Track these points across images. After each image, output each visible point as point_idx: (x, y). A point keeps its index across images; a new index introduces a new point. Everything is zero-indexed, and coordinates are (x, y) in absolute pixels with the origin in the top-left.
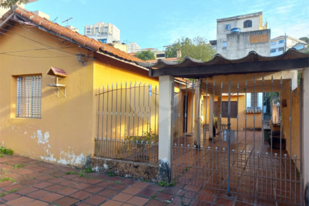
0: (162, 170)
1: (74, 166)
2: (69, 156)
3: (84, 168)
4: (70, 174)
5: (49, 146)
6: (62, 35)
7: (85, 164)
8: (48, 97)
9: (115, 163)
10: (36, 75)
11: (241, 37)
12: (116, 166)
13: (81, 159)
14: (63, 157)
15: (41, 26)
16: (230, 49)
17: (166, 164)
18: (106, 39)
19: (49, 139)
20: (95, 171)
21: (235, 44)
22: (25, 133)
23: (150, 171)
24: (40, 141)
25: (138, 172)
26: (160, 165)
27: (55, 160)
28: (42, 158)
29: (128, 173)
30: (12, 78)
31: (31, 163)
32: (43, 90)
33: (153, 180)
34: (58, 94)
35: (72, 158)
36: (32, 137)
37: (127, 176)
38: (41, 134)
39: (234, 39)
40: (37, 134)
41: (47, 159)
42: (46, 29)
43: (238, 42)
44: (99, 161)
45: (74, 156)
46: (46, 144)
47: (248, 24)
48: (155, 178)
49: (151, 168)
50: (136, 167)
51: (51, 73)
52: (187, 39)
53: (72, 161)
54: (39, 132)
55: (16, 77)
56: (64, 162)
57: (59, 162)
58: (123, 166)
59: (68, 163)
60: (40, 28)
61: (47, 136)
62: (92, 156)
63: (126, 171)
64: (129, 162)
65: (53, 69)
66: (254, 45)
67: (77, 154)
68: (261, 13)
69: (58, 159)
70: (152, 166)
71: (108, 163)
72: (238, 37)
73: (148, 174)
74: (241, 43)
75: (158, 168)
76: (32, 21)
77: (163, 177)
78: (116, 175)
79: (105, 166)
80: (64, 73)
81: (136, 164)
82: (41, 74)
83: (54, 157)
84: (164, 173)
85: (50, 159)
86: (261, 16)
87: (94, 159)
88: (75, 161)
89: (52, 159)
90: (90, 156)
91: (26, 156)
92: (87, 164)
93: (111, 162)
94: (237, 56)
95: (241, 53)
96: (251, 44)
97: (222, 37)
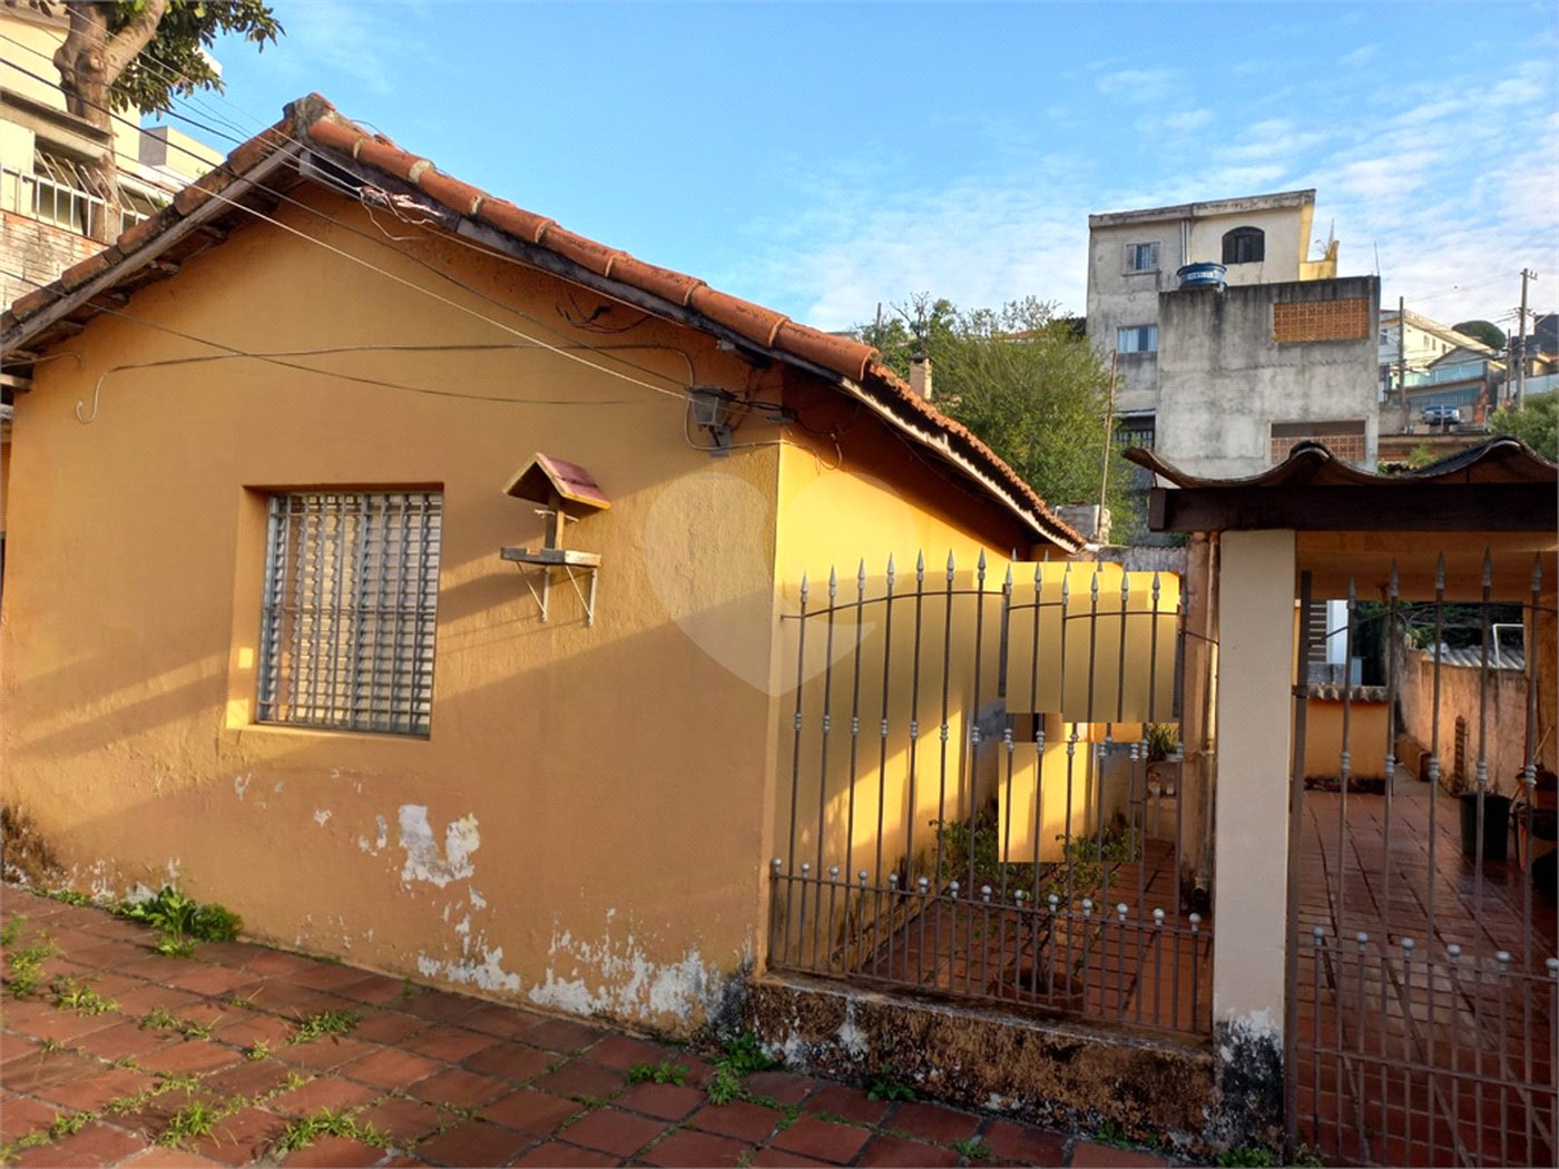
0: (1236, 1081)
1: (638, 1025)
2: (610, 965)
3: (705, 1039)
4: (648, 1078)
5: (478, 901)
6: (615, 277)
7: (710, 1015)
8: (479, 620)
9: (914, 1024)
10: (407, 489)
11: (1233, 309)
12: (924, 1040)
13: (683, 986)
14: (566, 967)
15: (477, 220)
16: (1177, 366)
17: (1266, 1048)
19: (472, 858)
20: (779, 1064)
21: (1200, 345)
22: (322, 818)
23: (1153, 1084)
24: (415, 871)
25: (1072, 1085)
26: (1226, 1054)
27: (513, 983)
28: (427, 967)
29: (1004, 1087)
30: (244, 500)
31: (377, 998)
32: (448, 581)
33: (1177, 1138)
34: (548, 601)
35: (628, 975)
36: (364, 845)
37: (995, 1102)
38: (425, 830)
39: (1200, 319)
40: (395, 829)
41: (459, 974)
42: (508, 236)
43: (1217, 332)
44: (805, 1008)
45: (639, 966)
46: (458, 890)
47: (1245, 245)
48: (1194, 1128)
49: (1161, 1065)
50: (1064, 1055)
51: (535, 486)
52: (941, 307)
53: (630, 993)
54: (414, 817)
55: (261, 494)
56: (574, 997)
57: (536, 995)
58: (968, 1041)
59: (598, 1005)
60: (466, 229)
61: (464, 839)
62: (759, 975)
63: (990, 1074)
64: (1010, 1022)
65: (550, 469)
66: (1296, 352)
67: (663, 955)
69: (533, 978)
70: (1169, 1052)
71: (866, 1018)
72: (1219, 311)
73: (1142, 1097)
74: (1232, 337)
75: (1209, 1069)
76: (417, 190)
77: (1249, 1122)
78: (921, 1093)
79: (852, 1036)
80: (591, 486)
81: (1053, 1034)
82: (438, 488)
83: (507, 967)
84: (1252, 1100)
85: (478, 973)
86: (1306, 212)
87: (774, 990)
88: (644, 998)
89: (493, 977)
90: (747, 970)
91: (322, 949)
92: (727, 1015)
93: (885, 1013)
94: (1212, 405)
95: (1229, 389)
96: (1283, 347)
97: (1116, 302)
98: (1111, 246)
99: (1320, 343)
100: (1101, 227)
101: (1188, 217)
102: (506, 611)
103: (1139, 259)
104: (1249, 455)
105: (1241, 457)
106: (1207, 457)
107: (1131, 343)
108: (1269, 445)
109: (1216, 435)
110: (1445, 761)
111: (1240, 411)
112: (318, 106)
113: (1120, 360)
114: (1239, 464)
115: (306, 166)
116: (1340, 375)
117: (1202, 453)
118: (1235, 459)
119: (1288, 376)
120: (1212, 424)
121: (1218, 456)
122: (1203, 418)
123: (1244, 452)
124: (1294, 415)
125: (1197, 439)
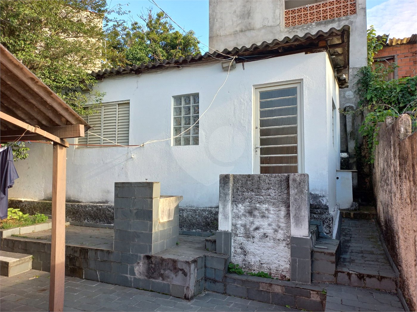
104: (269, 24)
105: (264, 27)
106: (242, 31)
108: (283, 16)
114: (263, 31)
117: (238, 29)
118: (260, 29)
120: (244, 6)
121: (249, 28)
122: (239, 3)
123: (266, 23)
125: (235, 19)
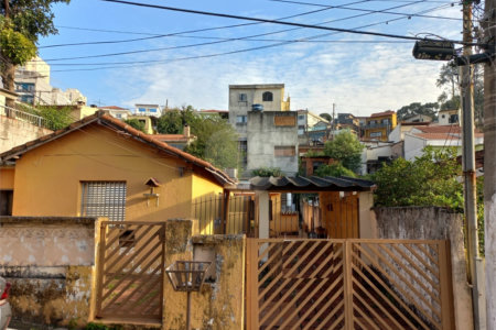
8: (134, 206)
11: (265, 117)
16: (252, 130)
18: (33, 84)
21: (258, 125)
30: (79, 184)
34: (149, 202)
39: (257, 119)
42: (144, 140)
43: (261, 122)
47: (268, 97)
51: (151, 183)
52: (189, 107)
65: (153, 180)
66: (280, 128)
68: (283, 86)
72: (262, 117)
74: (265, 124)
76: (126, 131)
82: (124, 182)
86: (282, 89)
94: (261, 141)
95: (265, 137)
96: (277, 127)
97: (236, 109)
98: (235, 94)
99: (285, 126)
100: (233, 88)
101: (254, 88)
102: (140, 204)
103: (242, 98)
104: (270, 153)
105: (268, 154)
106: (260, 154)
107: (240, 120)
108: (274, 151)
109: (262, 149)
110: (310, 228)
111: (268, 142)
112: (103, 112)
113: (238, 124)
115: (99, 122)
116: (290, 135)
117: (259, 152)
118: (266, 155)
119: (278, 134)
120: (261, 145)
121: (262, 153)
122: (258, 144)
124: (280, 144)
125: (257, 149)
